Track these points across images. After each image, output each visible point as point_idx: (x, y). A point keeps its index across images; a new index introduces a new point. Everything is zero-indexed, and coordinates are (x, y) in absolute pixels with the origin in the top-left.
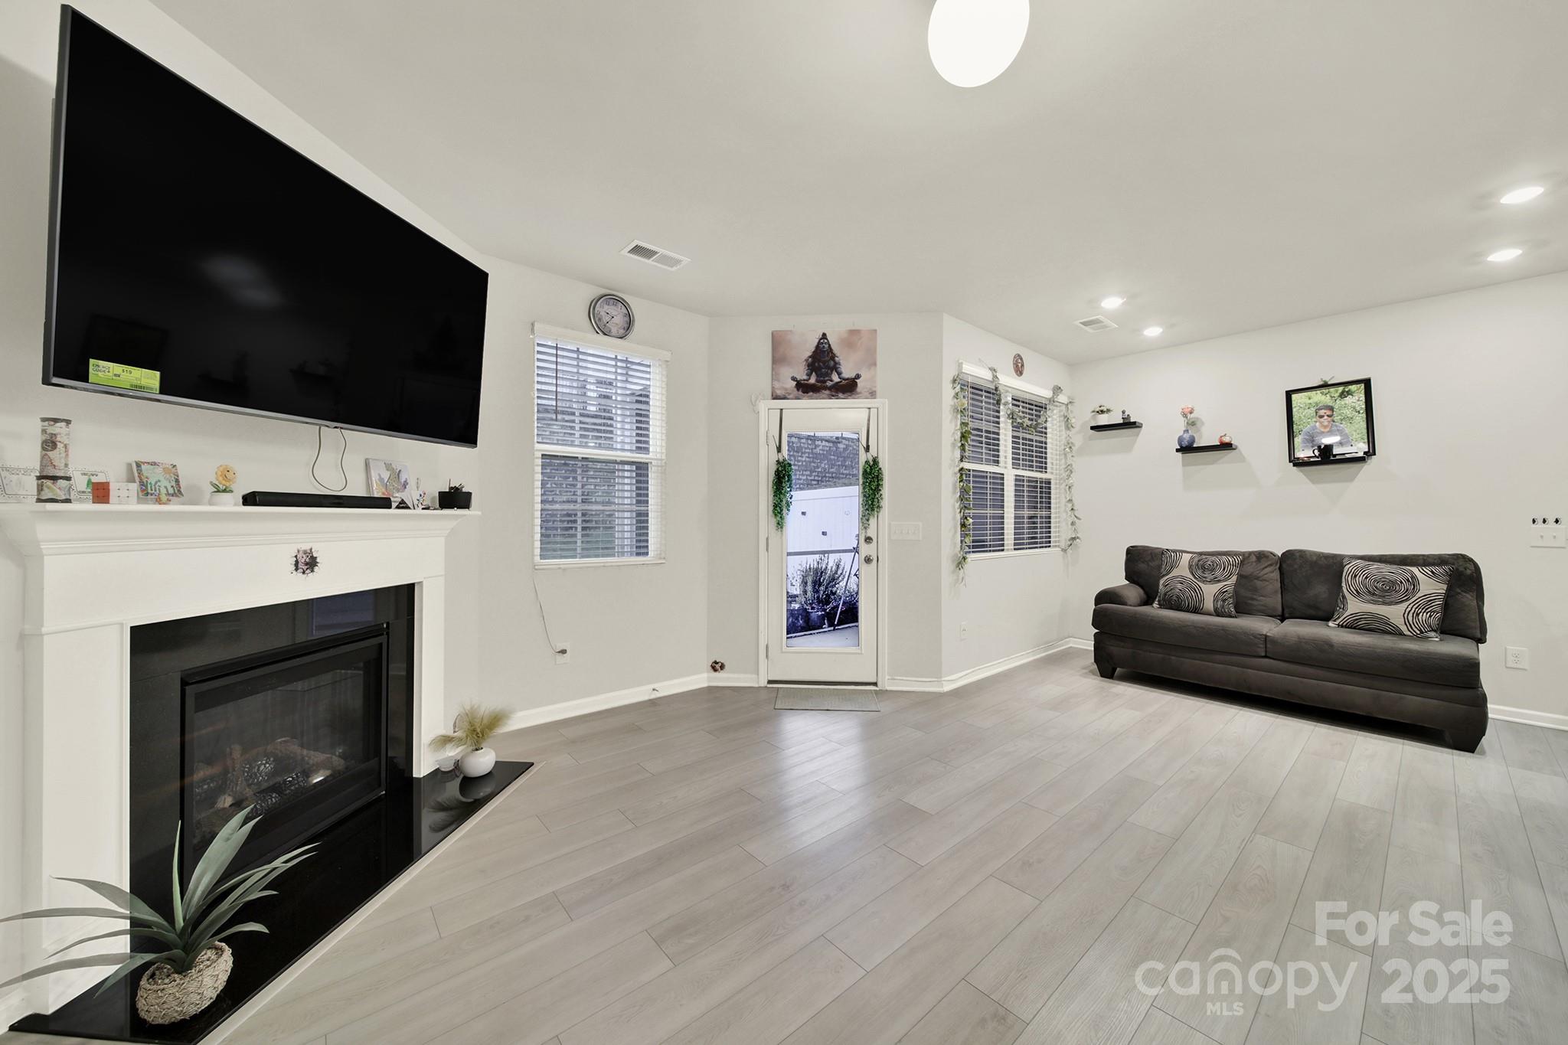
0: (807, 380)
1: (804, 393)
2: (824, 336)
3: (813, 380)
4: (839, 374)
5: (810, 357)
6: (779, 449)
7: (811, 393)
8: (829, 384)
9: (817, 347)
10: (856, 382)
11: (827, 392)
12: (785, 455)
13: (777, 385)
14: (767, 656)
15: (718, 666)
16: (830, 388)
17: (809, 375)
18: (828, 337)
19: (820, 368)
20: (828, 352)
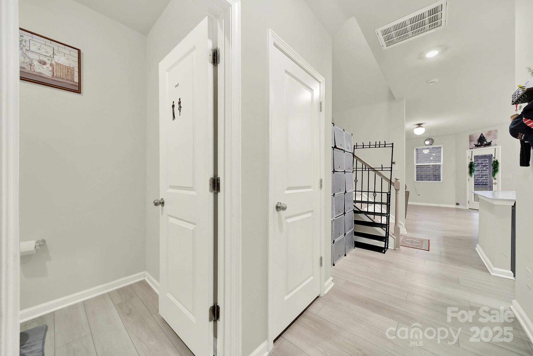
2: (482, 134)
3: (479, 144)
4: (486, 142)
5: (478, 139)
7: (479, 147)
8: (484, 144)
9: (480, 137)
10: (491, 143)
11: (483, 146)
12: (473, 161)
13: (470, 146)
14: (469, 203)
15: (458, 204)
16: (484, 145)
17: (478, 143)
18: (483, 134)
19: (481, 141)
20: (483, 137)
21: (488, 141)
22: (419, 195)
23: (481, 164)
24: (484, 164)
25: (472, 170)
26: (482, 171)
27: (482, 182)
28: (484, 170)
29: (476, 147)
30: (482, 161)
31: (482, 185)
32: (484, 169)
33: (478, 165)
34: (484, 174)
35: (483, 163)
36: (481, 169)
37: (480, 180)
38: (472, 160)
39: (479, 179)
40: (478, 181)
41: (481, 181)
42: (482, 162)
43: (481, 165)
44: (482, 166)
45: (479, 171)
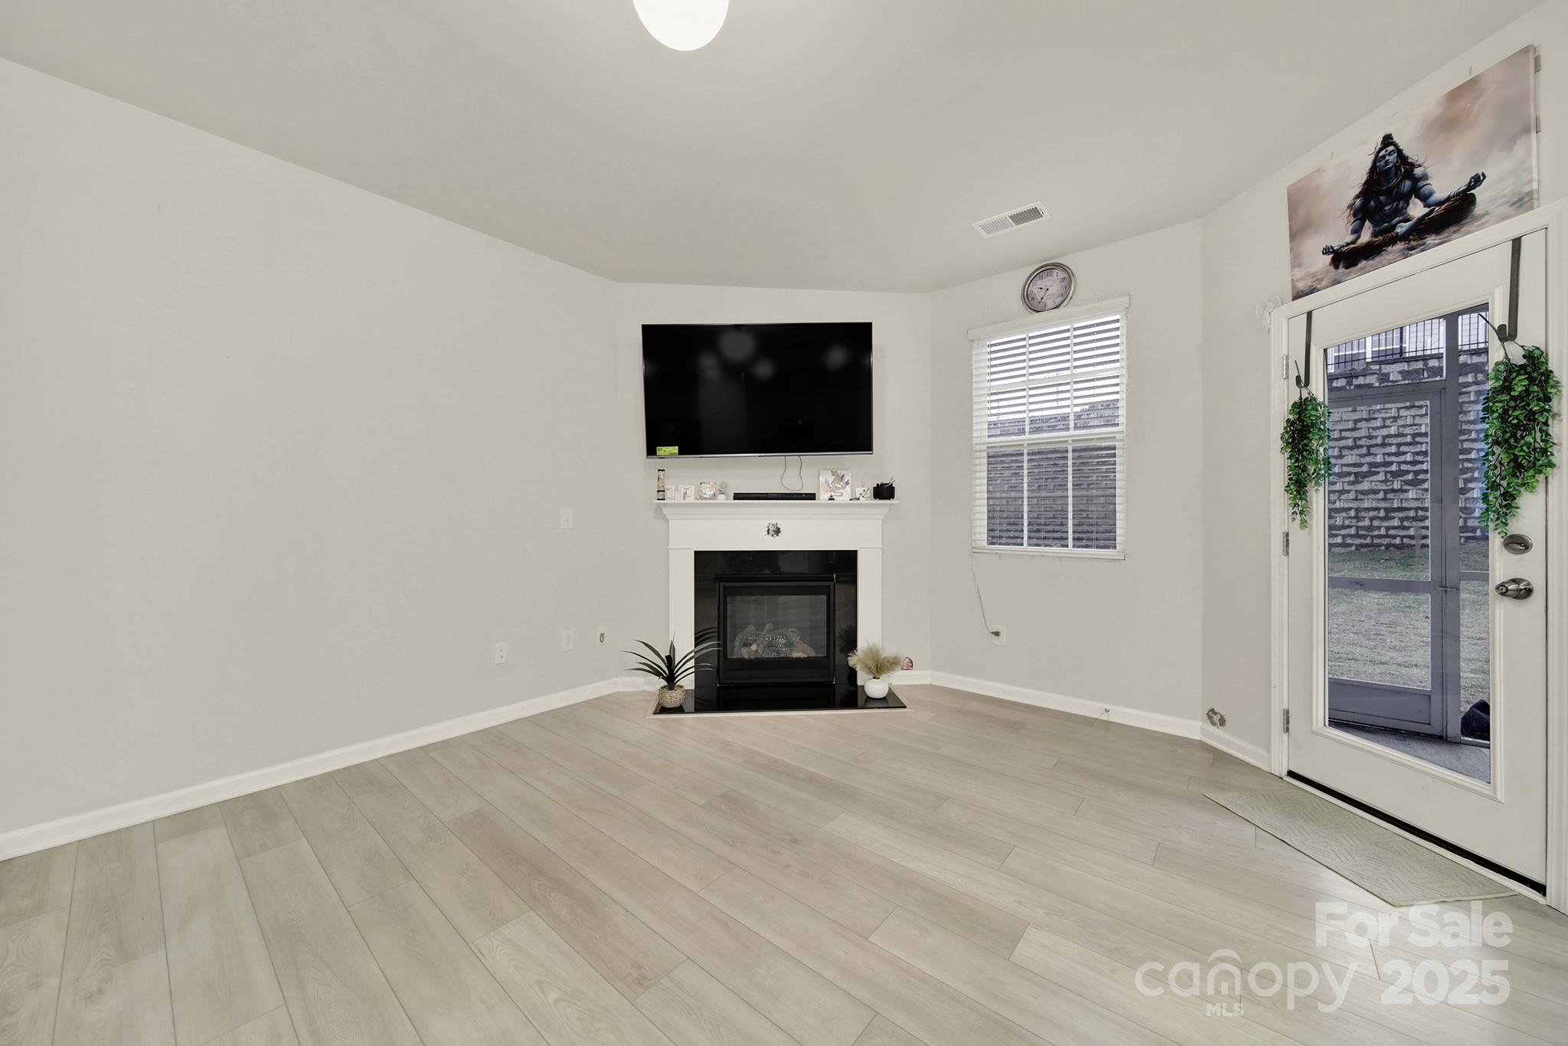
0: (1353, 242)
1: (1347, 267)
2: (1388, 140)
3: (1366, 236)
4: (1424, 198)
5: (1358, 197)
6: (1303, 381)
7: (1364, 262)
8: (1402, 228)
9: (1373, 169)
10: (1473, 195)
11: (1400, 246)
12: (1318, 389)
13: (1299, 273)
14: (1287, 730)
15: (1216, 718)
16: (1405, 237)
17: (1357, 231)
18: (1396, 139)
19: (1380, 206)
20: (1397, 168)
21: (1443, 185)
22: (997, 634)
23: (1383, 466)
24: (1394, 468)
25: (1311, 468)
26: (1386, 492)
27: (1387, 536)
28: (1393, 491)
29: (1341, 270)
30: (1389, 454)
31: (1388, 546)
32: (1396, 485)
33: (1373, 469)
34: (1395, 505)
35: (1391, 464)
36: (1385, 488)
37: (1379, 528)
38: (1307, 383)
39: (1376, 523)
40: (1373, 531)
41: (1383, 532)
42: (1388, 459)
43: (1383, 469)
44: (1389, 475)
45: (1376, 492)
